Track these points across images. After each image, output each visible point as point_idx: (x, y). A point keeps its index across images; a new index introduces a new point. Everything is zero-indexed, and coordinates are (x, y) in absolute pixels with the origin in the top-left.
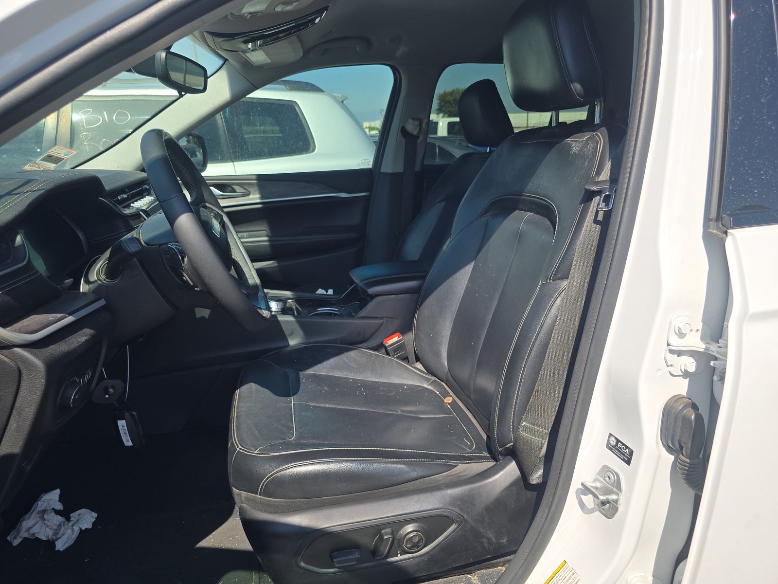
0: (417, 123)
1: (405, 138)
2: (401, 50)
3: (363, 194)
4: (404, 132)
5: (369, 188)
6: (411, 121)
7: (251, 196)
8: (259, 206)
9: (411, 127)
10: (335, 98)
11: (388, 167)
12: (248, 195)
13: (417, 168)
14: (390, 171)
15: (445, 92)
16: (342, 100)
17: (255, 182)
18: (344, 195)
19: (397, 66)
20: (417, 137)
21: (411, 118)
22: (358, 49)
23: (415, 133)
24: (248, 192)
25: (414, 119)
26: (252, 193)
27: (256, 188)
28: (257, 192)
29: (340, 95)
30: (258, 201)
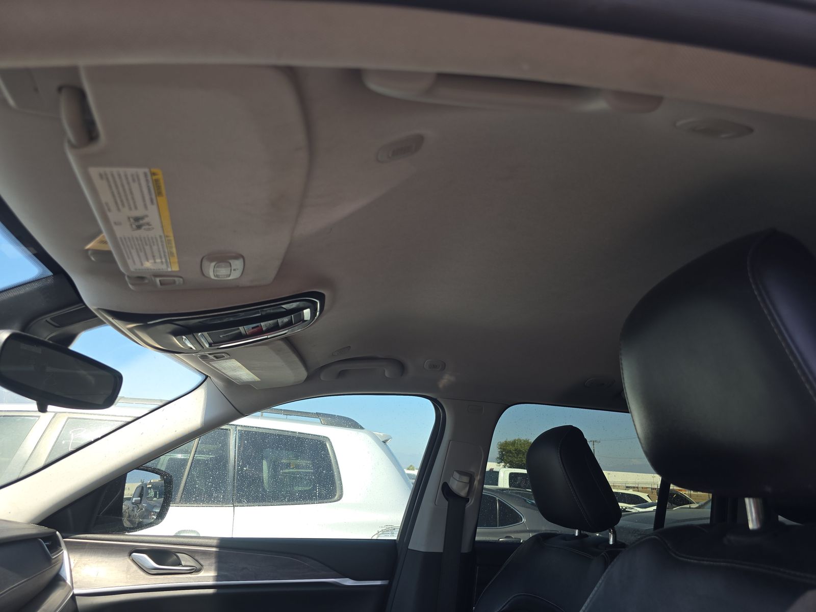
0: (466, 479)
1: (447, 499)
2: (446, 380)
3: (378, 583)
4: (446, 490)
5: (389, 573)
6: (456, 475)
7: (202, 574)
8: (211, 591)
9: (457, 485)
10: (375, 438)
11: (419, 543)
12: (198, 571)
13: (465, 548)
14: (422, 549)
15: (506, 442)
16: (384, 440)
17: (214, 549)
18: (348, 582)
19: (439, 399)
20: (466, 500)
21: (456, 471)
22: (387, 374)
23: (463, 493)
24: (198, 566)
25: (462, 473)
26: (204, 567)
27: (213, 560)
28: (213, 567)
29: (381, 434)
30: (211, 583)
